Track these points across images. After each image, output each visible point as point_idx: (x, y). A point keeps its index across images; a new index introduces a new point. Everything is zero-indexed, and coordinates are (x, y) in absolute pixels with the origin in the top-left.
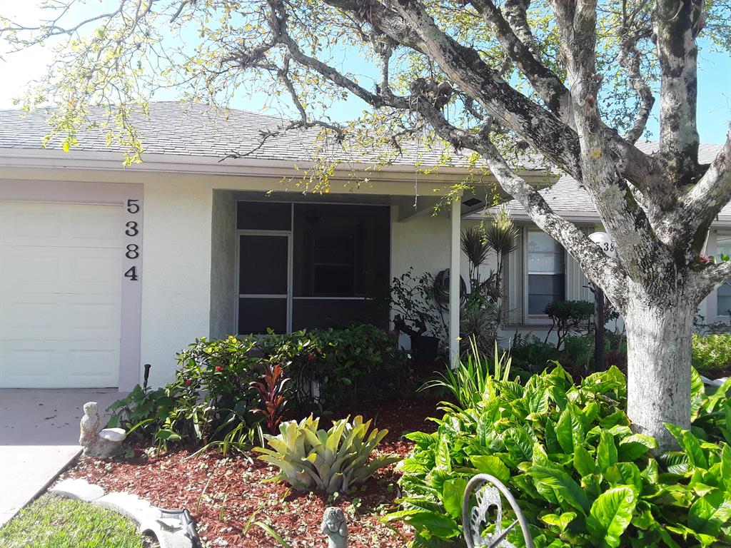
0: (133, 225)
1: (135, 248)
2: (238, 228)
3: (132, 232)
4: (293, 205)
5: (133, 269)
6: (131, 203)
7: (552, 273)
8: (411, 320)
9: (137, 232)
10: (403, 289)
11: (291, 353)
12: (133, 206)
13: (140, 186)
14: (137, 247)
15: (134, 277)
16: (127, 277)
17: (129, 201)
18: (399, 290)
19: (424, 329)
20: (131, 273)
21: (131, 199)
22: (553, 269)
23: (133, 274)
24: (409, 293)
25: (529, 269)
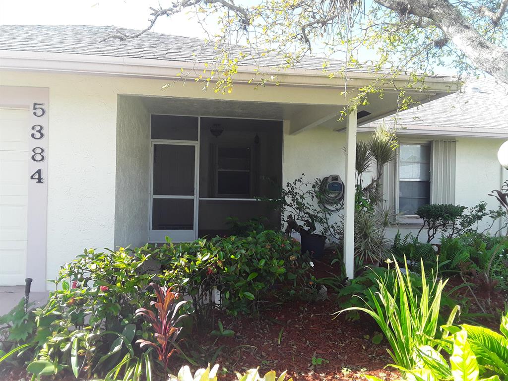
0: (38, 128)
1: (40, 151)
2: (152, 138)
3: (38, 135)
4: (199, 118)
5: (39, 172)
6: (37, 106)
7: (418, 180)
8: (302, 220)
9: (42, 135)
10: (296, 193)
11: (189, 268)
12: (39, 109)
13: (45, 91)
14: (43, 150)
15: (40, 180)
16: (33, 180)
17: (35, 104)
18: (293, 193)
19: (314, 229)
20: (37, 176)
21: (36, 102)
22: (419, 176)
23: (38, 177)
24: (302, 197)
25: (400, 177)
